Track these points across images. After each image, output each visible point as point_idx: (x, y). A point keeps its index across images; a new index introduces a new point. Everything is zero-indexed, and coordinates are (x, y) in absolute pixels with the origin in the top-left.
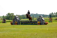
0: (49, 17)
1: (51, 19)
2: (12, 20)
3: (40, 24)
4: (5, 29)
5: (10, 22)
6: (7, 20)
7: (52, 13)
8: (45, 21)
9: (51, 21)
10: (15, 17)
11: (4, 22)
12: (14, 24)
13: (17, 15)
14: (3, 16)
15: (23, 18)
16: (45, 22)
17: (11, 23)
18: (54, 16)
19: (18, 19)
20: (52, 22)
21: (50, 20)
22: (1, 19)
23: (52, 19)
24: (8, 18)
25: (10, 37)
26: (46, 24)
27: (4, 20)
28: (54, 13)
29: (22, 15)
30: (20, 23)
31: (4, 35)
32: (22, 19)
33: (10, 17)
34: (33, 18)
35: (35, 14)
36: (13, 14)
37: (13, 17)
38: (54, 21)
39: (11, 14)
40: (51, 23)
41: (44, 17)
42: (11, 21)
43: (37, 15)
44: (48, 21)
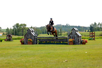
0: (88, 31)
1: (92, 34)
2: (23, 35)
3: (74, 43)
4: (11, 51)
5: (19, 40)
6: (14, 37)
7: (95, 23)
8: (82, 37)
9: (92, 37)
10: (28, 30)
11: (9, 39)
12: (27, 43)
13: (32, 27)
14: (8, 29)
15: (43, 33)
16: (82, 40)
17: (21, 41)
18: (98, 29)
19: (33, 34)
20: (94, 39)
21: (90, 36)
22: (4, 34)
23: (94, 34)
24: (16, 32)
25: (19, 66)
26: (83, 43)
27: (9, 36)
28: (97, 24)
29: (41, 28)
30: (37, 41)
31: (9, 63)
32: (40, 33)
33: (19, 30)
34: (61, 32)
35: (63, 26)
36: (25, 25)
37: (24, 30)
38: (98, 37)
39: (21, 25)
40: (93, 41)
41: (80, 30)
42: (21, 37)
43: (67, 26)
44: (87, 37)
